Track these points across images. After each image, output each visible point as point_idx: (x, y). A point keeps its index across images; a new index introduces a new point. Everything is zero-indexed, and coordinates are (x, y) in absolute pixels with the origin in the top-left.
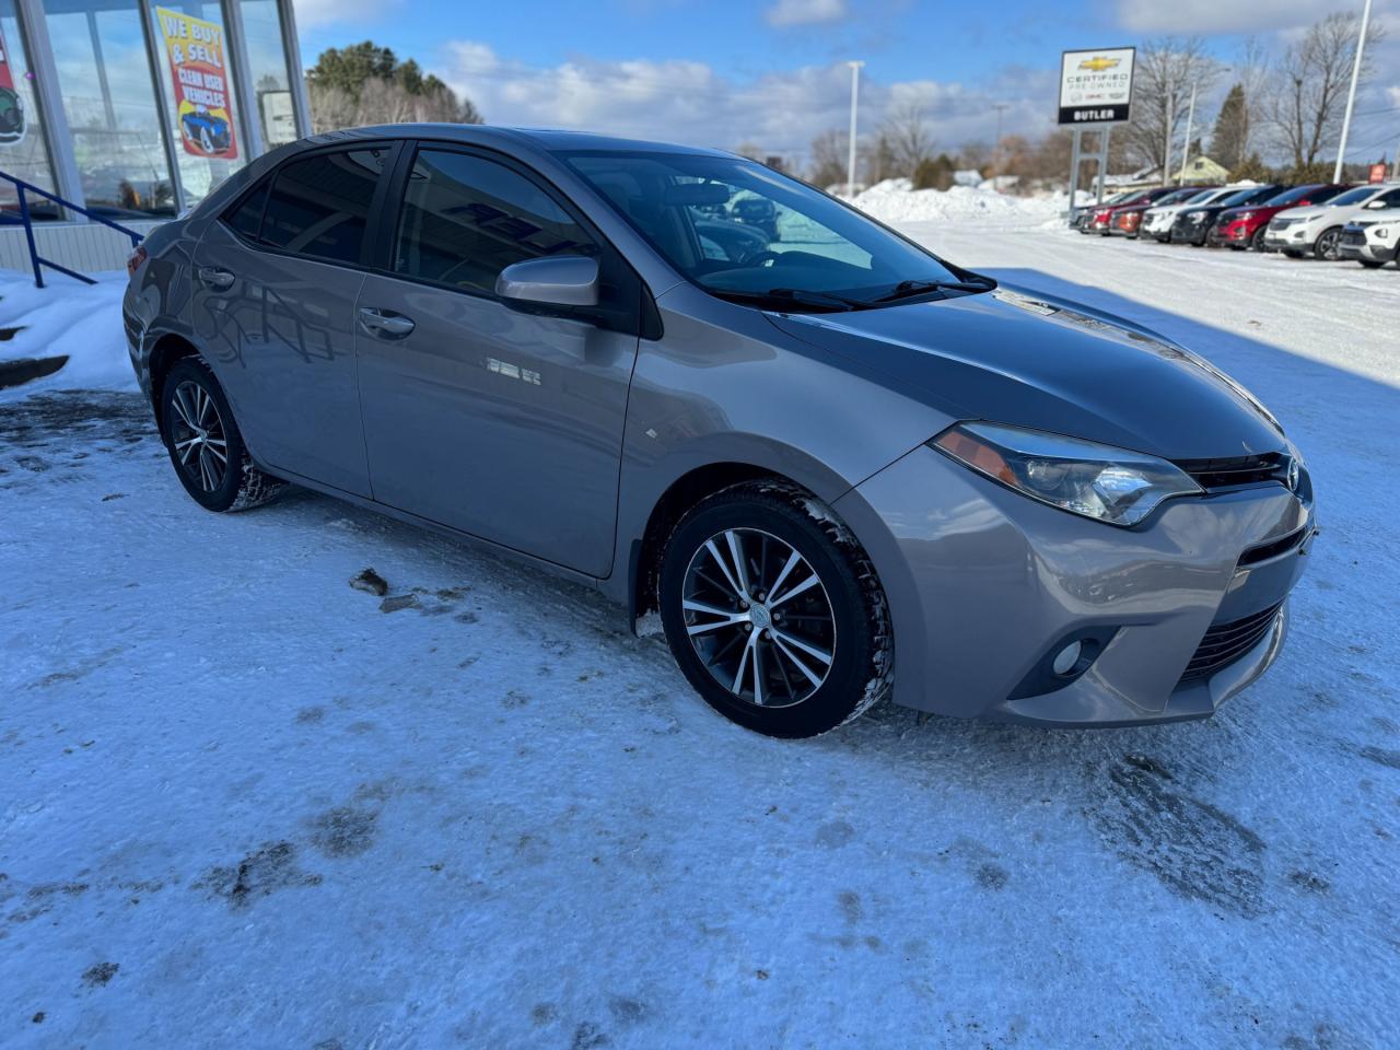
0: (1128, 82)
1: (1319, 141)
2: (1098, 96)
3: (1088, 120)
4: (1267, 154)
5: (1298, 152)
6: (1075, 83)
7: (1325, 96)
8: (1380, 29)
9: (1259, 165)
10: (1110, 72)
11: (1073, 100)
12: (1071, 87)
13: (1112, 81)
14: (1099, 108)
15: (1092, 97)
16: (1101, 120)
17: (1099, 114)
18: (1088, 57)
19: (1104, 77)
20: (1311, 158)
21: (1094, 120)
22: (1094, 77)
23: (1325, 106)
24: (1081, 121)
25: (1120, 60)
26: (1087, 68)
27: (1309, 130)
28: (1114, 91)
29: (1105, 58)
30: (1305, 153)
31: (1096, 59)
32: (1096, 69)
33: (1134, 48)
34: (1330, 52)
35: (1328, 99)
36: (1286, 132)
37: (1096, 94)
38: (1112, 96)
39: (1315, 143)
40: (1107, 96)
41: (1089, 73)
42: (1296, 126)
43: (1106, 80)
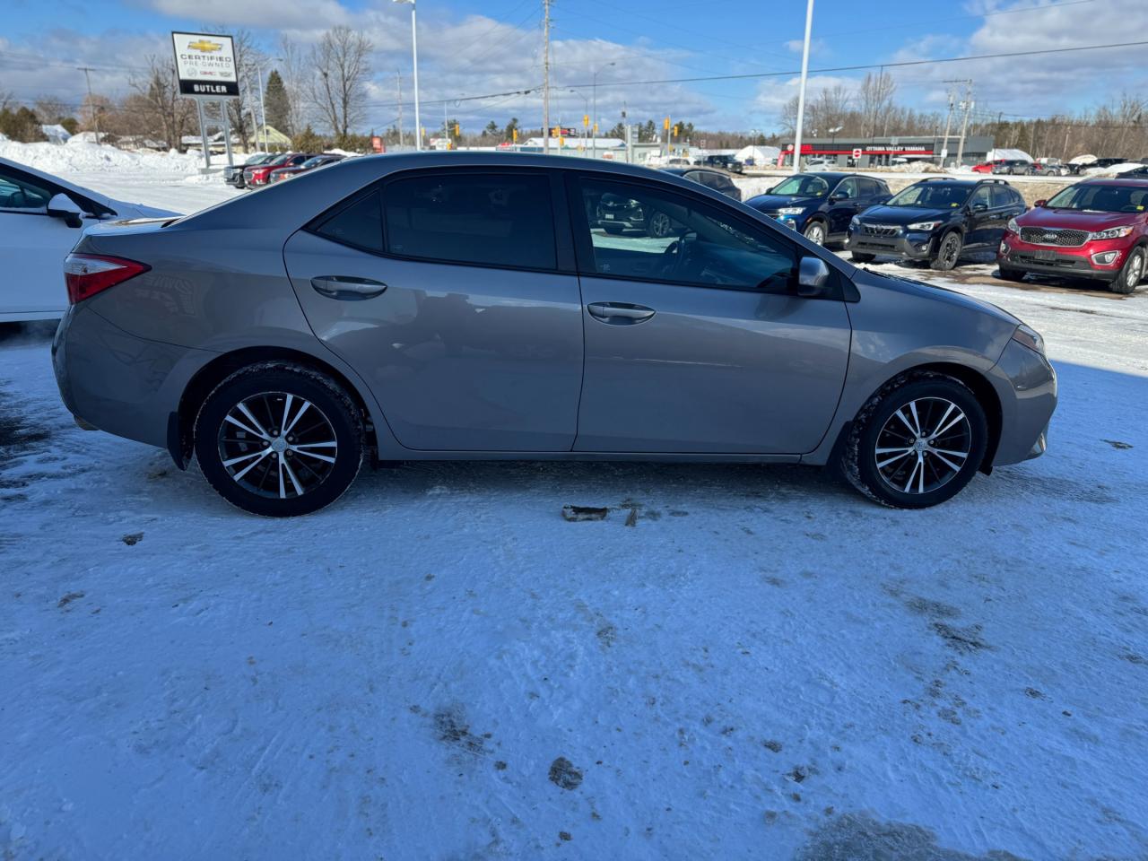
0: (232, 63)
1: (348, 120)
2: (211, 73)
3: (206, 93)
4: (316, 126)
5: (337, 128)
6: (188, 60)
7: (344, 86)
8: (369, 42)
9: (313, 135)
10: (216, 54)
11: (190, 75)
12: (185, 63)
13: (219, 62)
14: (214, 83)
15: (205, 73)
16: (216, 93)
17: (215, 89)
18: (196, 39)
19: (212, 58)
20: (345, 131)
21: (211, 93)
22: (204, 57)
23: (346, 95)
24: (200, 93)
25: (221, 45)
26: (195, 48)
27: (340, 112)
28: (223, 71)
29: (209, 42)
30: (340, 127)
31: (201, 41)
32: (204, 50)
33: (231, 37)
34: (340, 55)
35: (347, 87)
36: (325, 111)
37: (208, 71)
38: (222, 74)
39: (345, 122)
40: (218, 74)
41: (198, 53)
42: (330, 107)
43: (214, 61)
